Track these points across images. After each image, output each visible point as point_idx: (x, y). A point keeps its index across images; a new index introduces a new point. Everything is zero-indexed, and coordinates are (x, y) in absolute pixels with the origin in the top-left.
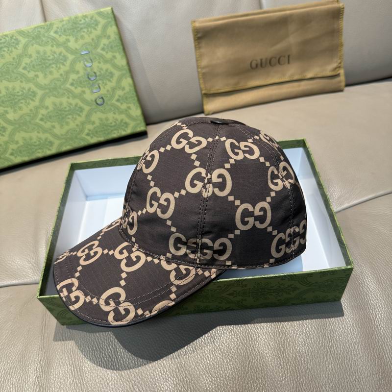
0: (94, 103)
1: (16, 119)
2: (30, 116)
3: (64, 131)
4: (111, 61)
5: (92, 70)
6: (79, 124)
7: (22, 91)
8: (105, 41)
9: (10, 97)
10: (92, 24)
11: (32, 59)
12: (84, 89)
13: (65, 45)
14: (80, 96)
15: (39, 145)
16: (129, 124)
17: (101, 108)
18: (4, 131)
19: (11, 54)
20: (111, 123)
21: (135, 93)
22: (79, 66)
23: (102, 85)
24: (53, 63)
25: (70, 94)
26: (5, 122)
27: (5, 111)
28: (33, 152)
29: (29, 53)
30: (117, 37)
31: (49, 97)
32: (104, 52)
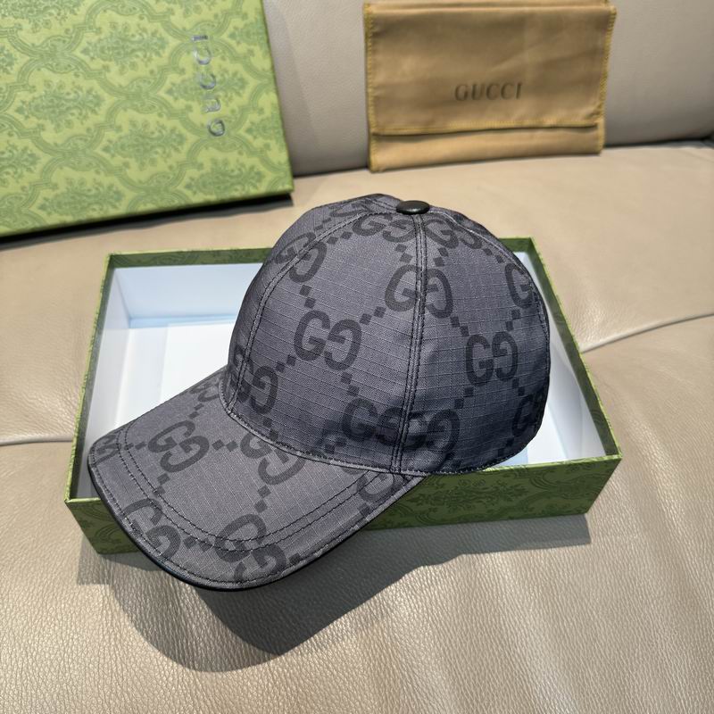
0: (207, 130)
1: (59, 142)
2: (86, 140)
3: (144, 176)
4: (244, 59)
5: (207, 70)
6: (174, 165)
7: (76, 92)
8: (236, 22)
9: (52, 101)
11: (102, 36)
12: (190, 103)
13: (164, 18)
14: (182, 116)
15: (95, 196)
16: (264, 177)
17: (217, 140)
18: (33, 163)
19: (63, 22)
20: (233, 171)
21: (280, 122)
22: (187, 61)
23: (223, 100)
24: (140, 49)
25: (165, 110)
26: (38, 147)
27: (39, 125)
28: (83, 208)
29: (98, 24)
30: (259, 17)
31: (125, 110)
32: (233, 43)
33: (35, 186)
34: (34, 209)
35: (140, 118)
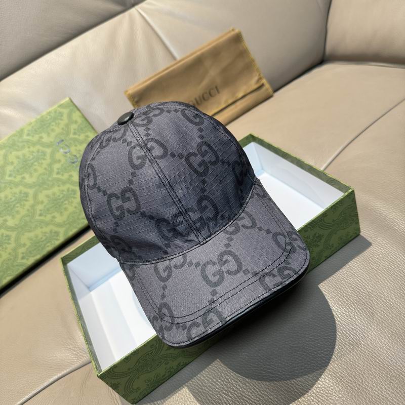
1: (17, 223)
2: (29, 216)
3: (65, 218)
5: (71, 154)
6: (77, 205)
7: (14, 196)
8: (73, 127)
9: (5, 206)
10: (57, 116)
11: (15, 165)
12: (70, 173)
13: (39, 142)
14: (69, 181)
15: (46, 239)
18: (9, 239)
22: (59, 155)
24: (35, 161)
25: (60, 183)
26: (8, 231)
27: (4, 220)
28: (43, 248)
29: (10, 161)
30: (83, 119)
31: (41, 192)
32: (76, 136)
33: (15, 250)
34: (19, 261)
35: (49, 192)
